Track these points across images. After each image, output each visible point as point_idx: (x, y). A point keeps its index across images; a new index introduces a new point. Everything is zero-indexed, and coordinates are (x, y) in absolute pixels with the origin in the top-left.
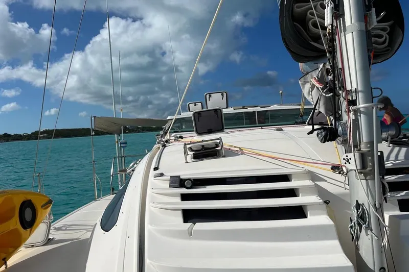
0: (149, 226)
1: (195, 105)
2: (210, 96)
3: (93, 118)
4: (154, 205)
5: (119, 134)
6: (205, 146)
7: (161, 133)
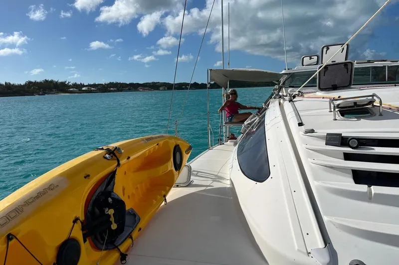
0: (316, 183)
1: (311, 58)
2: (328, 49)
3: (209, 71)
4: (314, 161)
5: (226, 88)
6: (358, 104)
7: (276, 87)
